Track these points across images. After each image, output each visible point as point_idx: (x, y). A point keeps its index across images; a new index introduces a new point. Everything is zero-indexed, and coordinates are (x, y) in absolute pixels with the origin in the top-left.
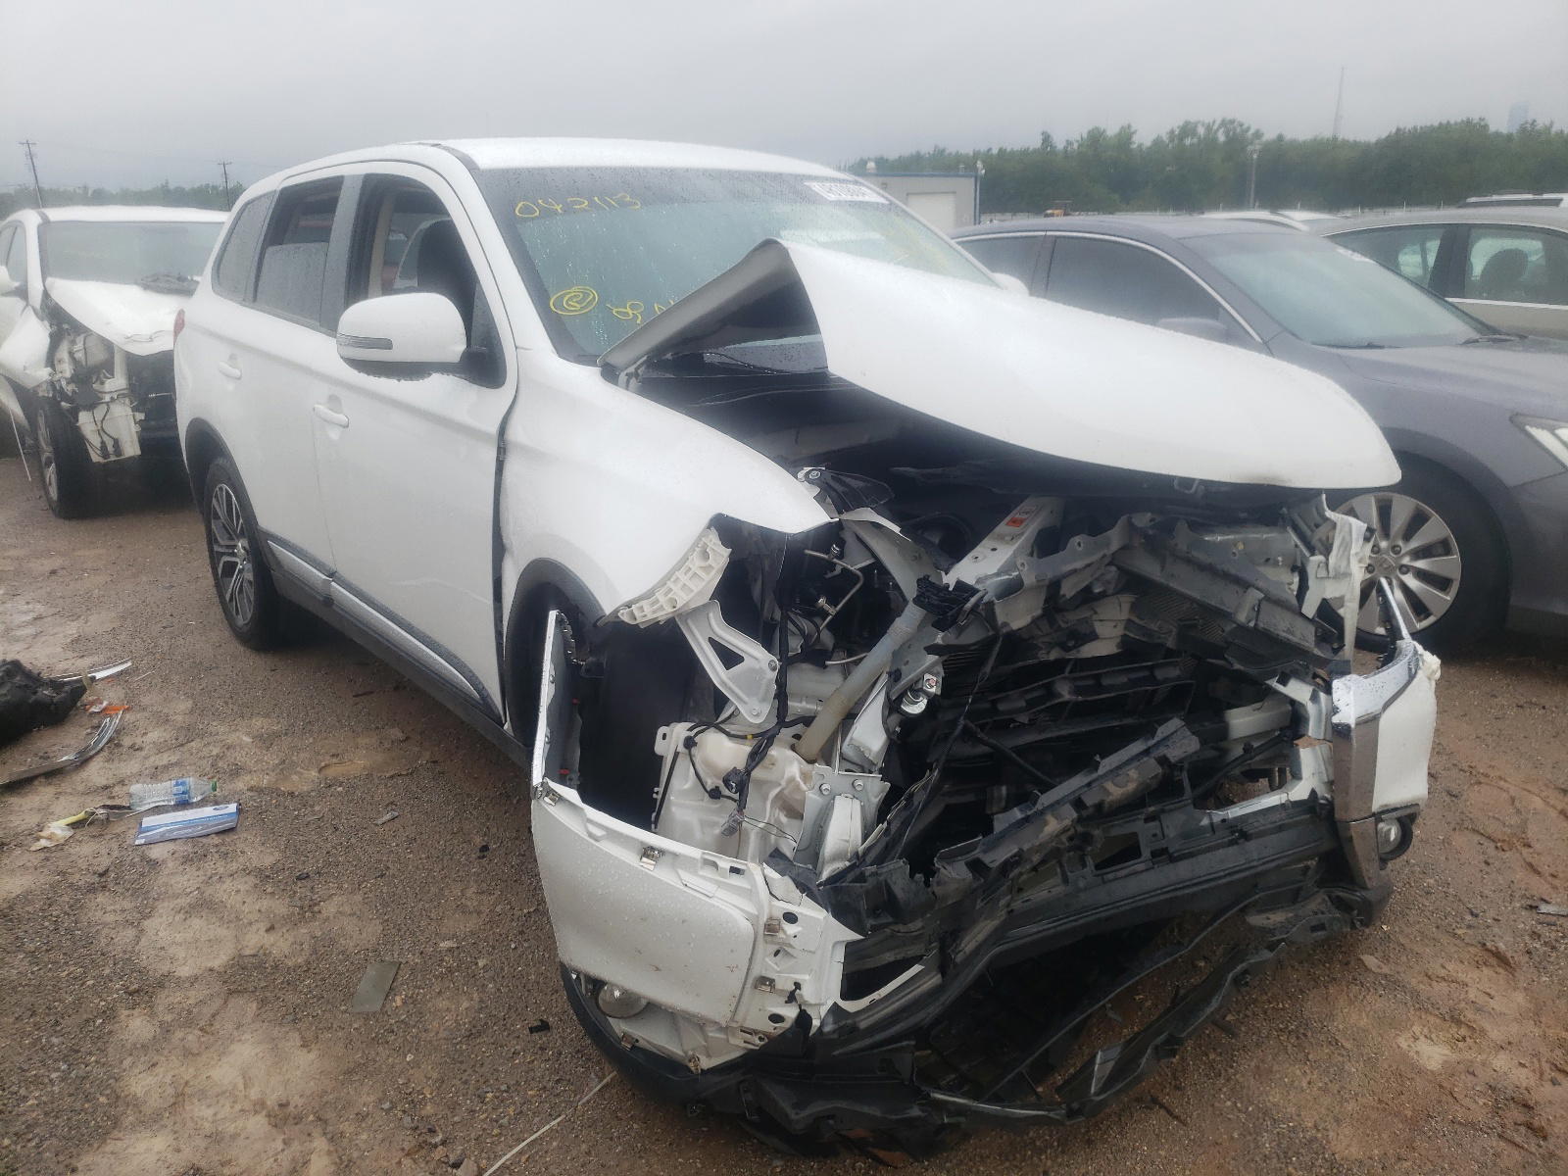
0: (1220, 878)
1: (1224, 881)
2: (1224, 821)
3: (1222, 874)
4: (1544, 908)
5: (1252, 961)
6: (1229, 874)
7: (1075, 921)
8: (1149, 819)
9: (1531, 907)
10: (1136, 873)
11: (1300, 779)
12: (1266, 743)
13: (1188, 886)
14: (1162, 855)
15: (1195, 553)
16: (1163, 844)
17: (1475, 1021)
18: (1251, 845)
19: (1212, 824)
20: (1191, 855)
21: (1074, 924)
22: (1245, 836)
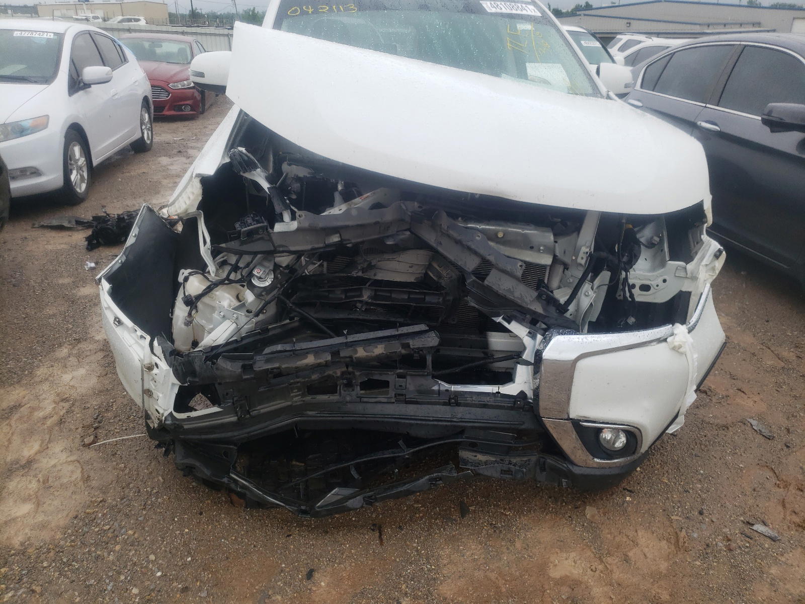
0: (429, 420)
1: (432, 423)
2: (447, 390)
3: (431, 419)
4: (759, 527)
5: (443, 474)
6: (436, 420)
7: (343, 417)
8: (400, 376)
9: (748, 523)
10: (380, 402)
11: (514, 382)
12: (505, 357)
13: (408, 419)
14: (402, 398)
15: (451, 232)
16: (404, 392)
17: (610, 565)
18: (461, 409)
19: (439, 390)
20: (417, 403)
21: (341, 418)
22: (458, 404)
